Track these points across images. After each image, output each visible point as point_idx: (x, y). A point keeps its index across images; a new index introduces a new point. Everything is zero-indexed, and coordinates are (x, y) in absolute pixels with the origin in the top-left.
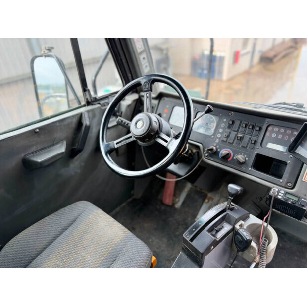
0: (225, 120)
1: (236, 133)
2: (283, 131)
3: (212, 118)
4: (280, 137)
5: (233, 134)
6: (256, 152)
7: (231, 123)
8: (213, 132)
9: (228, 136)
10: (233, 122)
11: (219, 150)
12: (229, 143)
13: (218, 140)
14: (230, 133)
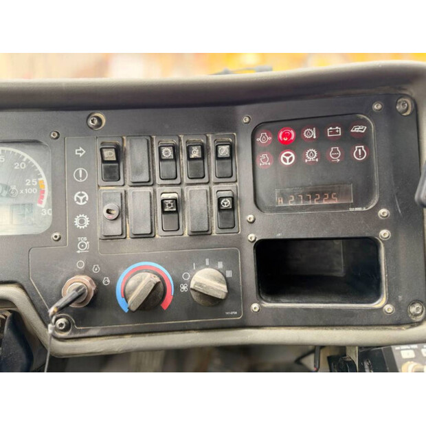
0: (80, 152)
1: (149, 189)
2: (314, 135)
3: (20, 159)
4: (311, 159)
5: (139, 200)
6: (252, 237)
7: (110, 155)
8: (48, 212)
9: (123, 213)
10: (119, 151)
11: (106, 281)
12: (137, 236)
13: (83, 240)
14: (124, 197)
